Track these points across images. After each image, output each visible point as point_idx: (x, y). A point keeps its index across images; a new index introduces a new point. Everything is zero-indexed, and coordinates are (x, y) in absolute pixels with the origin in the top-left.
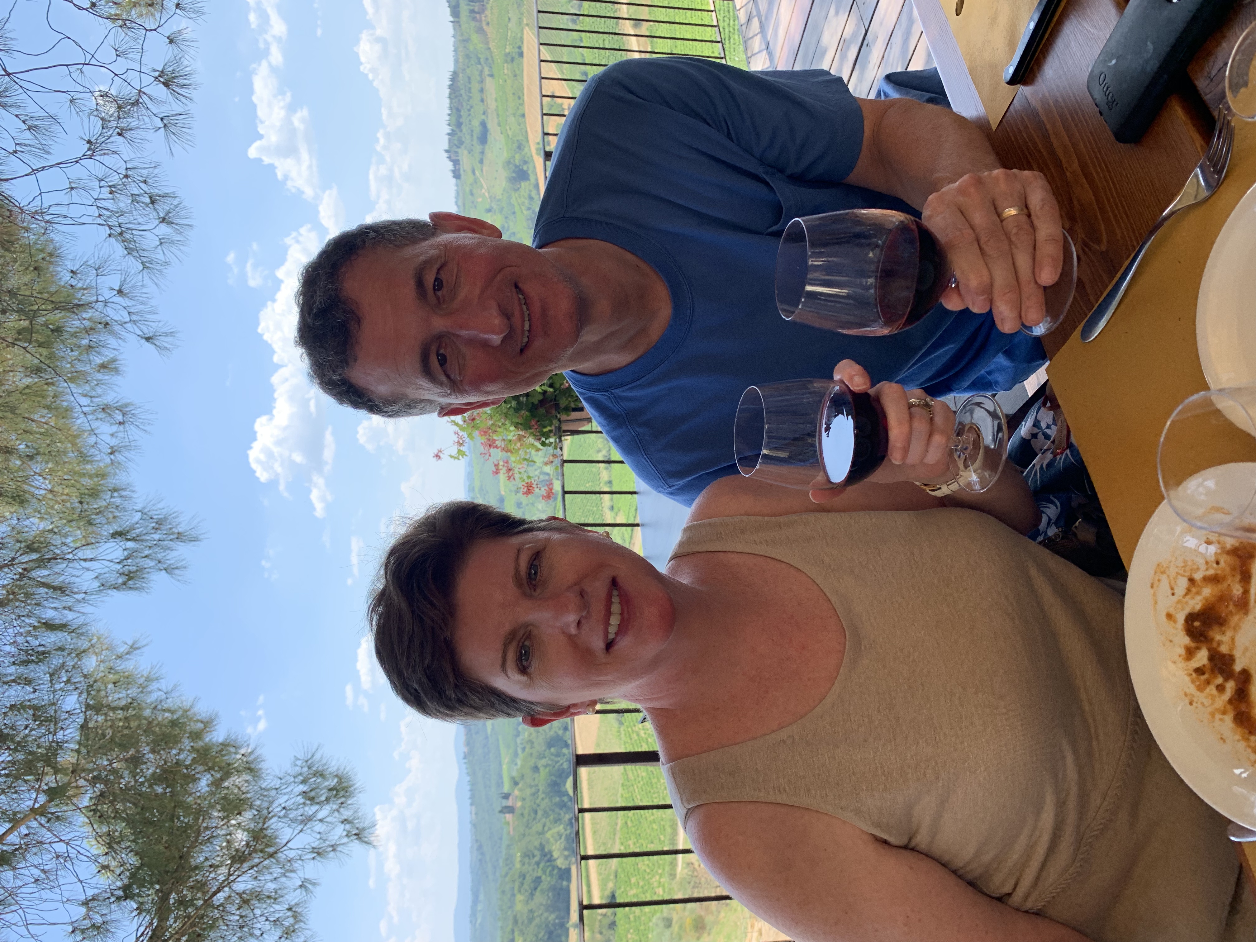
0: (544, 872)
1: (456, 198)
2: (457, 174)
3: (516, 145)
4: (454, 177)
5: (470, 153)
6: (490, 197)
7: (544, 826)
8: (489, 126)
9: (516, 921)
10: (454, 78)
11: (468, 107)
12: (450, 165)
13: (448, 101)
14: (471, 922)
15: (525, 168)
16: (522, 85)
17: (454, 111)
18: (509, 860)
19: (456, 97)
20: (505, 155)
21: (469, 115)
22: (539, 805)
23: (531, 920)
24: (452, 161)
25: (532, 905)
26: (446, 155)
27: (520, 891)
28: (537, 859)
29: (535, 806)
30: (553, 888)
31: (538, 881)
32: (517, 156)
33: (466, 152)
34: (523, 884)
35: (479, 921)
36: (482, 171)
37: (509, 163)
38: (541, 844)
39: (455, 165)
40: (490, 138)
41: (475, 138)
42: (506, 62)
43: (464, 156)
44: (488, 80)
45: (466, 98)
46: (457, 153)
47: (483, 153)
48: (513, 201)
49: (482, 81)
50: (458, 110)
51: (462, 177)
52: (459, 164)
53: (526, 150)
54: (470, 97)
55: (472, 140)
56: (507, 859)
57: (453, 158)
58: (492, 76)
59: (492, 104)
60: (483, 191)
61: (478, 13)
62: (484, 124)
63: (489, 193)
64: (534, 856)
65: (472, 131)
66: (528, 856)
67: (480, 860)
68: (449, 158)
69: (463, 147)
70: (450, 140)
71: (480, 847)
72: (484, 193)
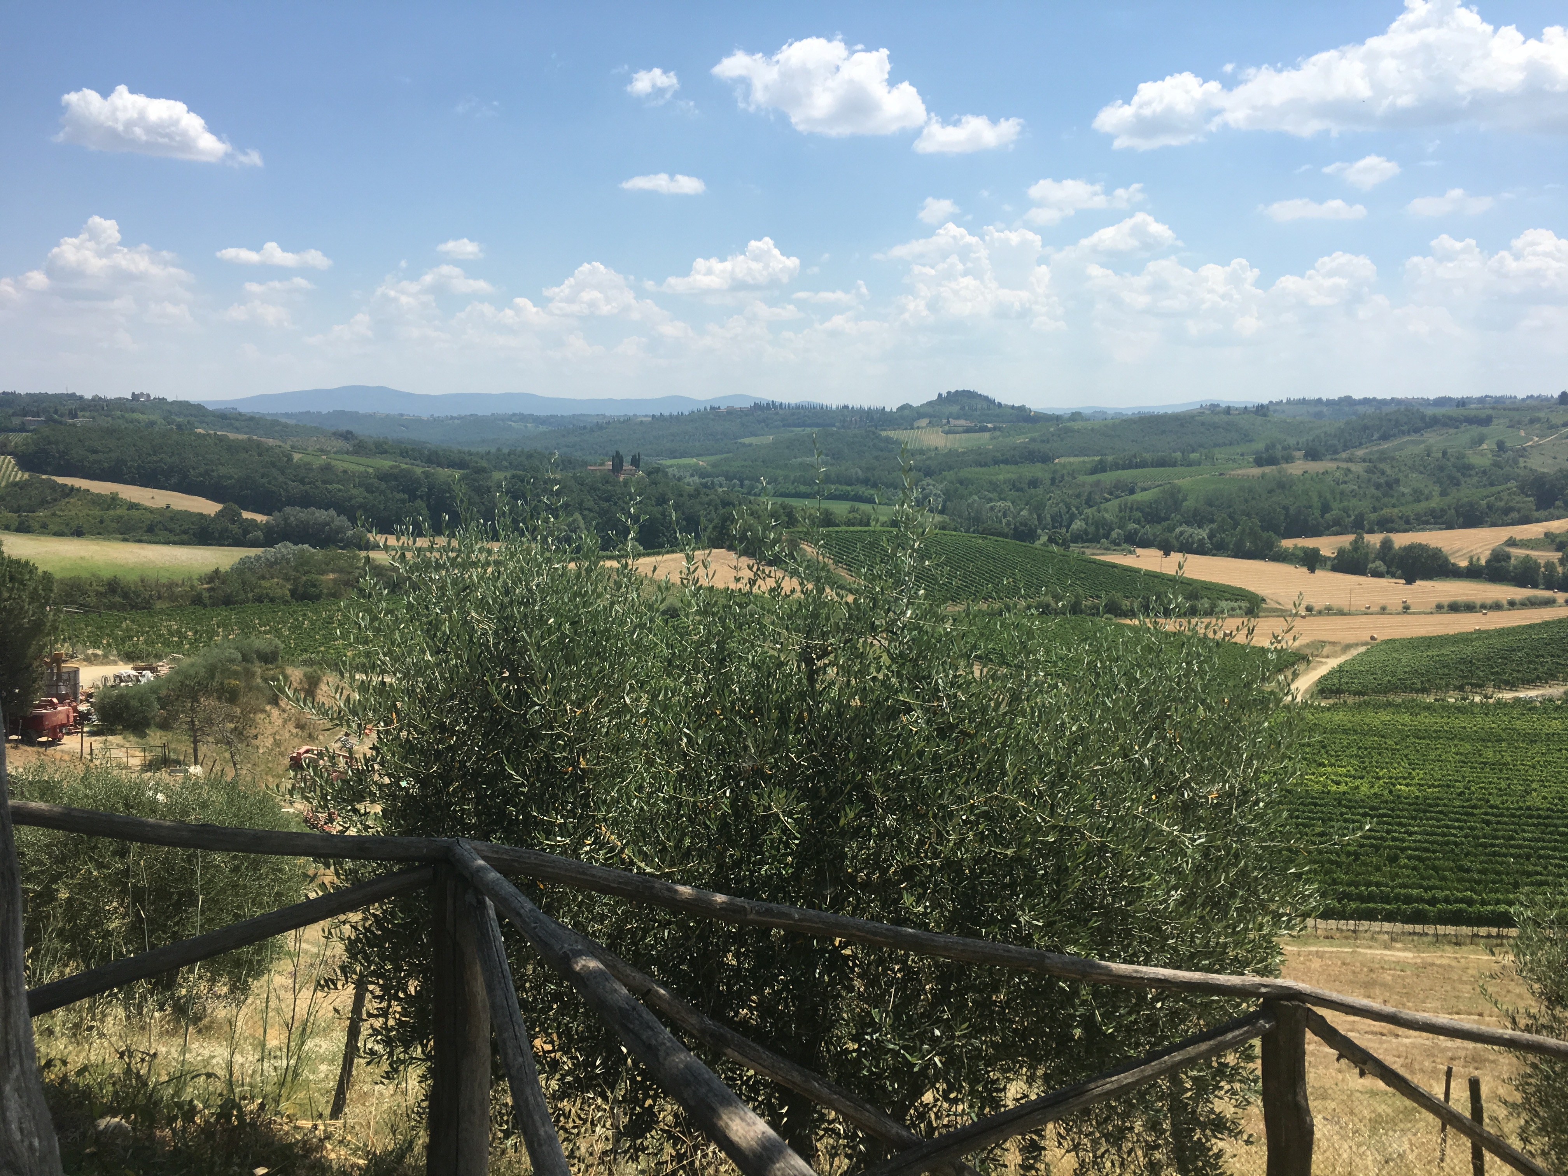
6: (1524, 449)
14: (514, 415)
35: (512, 424)
60: (1536, 439)
63: (1531, 446)
72: (1532, 440)
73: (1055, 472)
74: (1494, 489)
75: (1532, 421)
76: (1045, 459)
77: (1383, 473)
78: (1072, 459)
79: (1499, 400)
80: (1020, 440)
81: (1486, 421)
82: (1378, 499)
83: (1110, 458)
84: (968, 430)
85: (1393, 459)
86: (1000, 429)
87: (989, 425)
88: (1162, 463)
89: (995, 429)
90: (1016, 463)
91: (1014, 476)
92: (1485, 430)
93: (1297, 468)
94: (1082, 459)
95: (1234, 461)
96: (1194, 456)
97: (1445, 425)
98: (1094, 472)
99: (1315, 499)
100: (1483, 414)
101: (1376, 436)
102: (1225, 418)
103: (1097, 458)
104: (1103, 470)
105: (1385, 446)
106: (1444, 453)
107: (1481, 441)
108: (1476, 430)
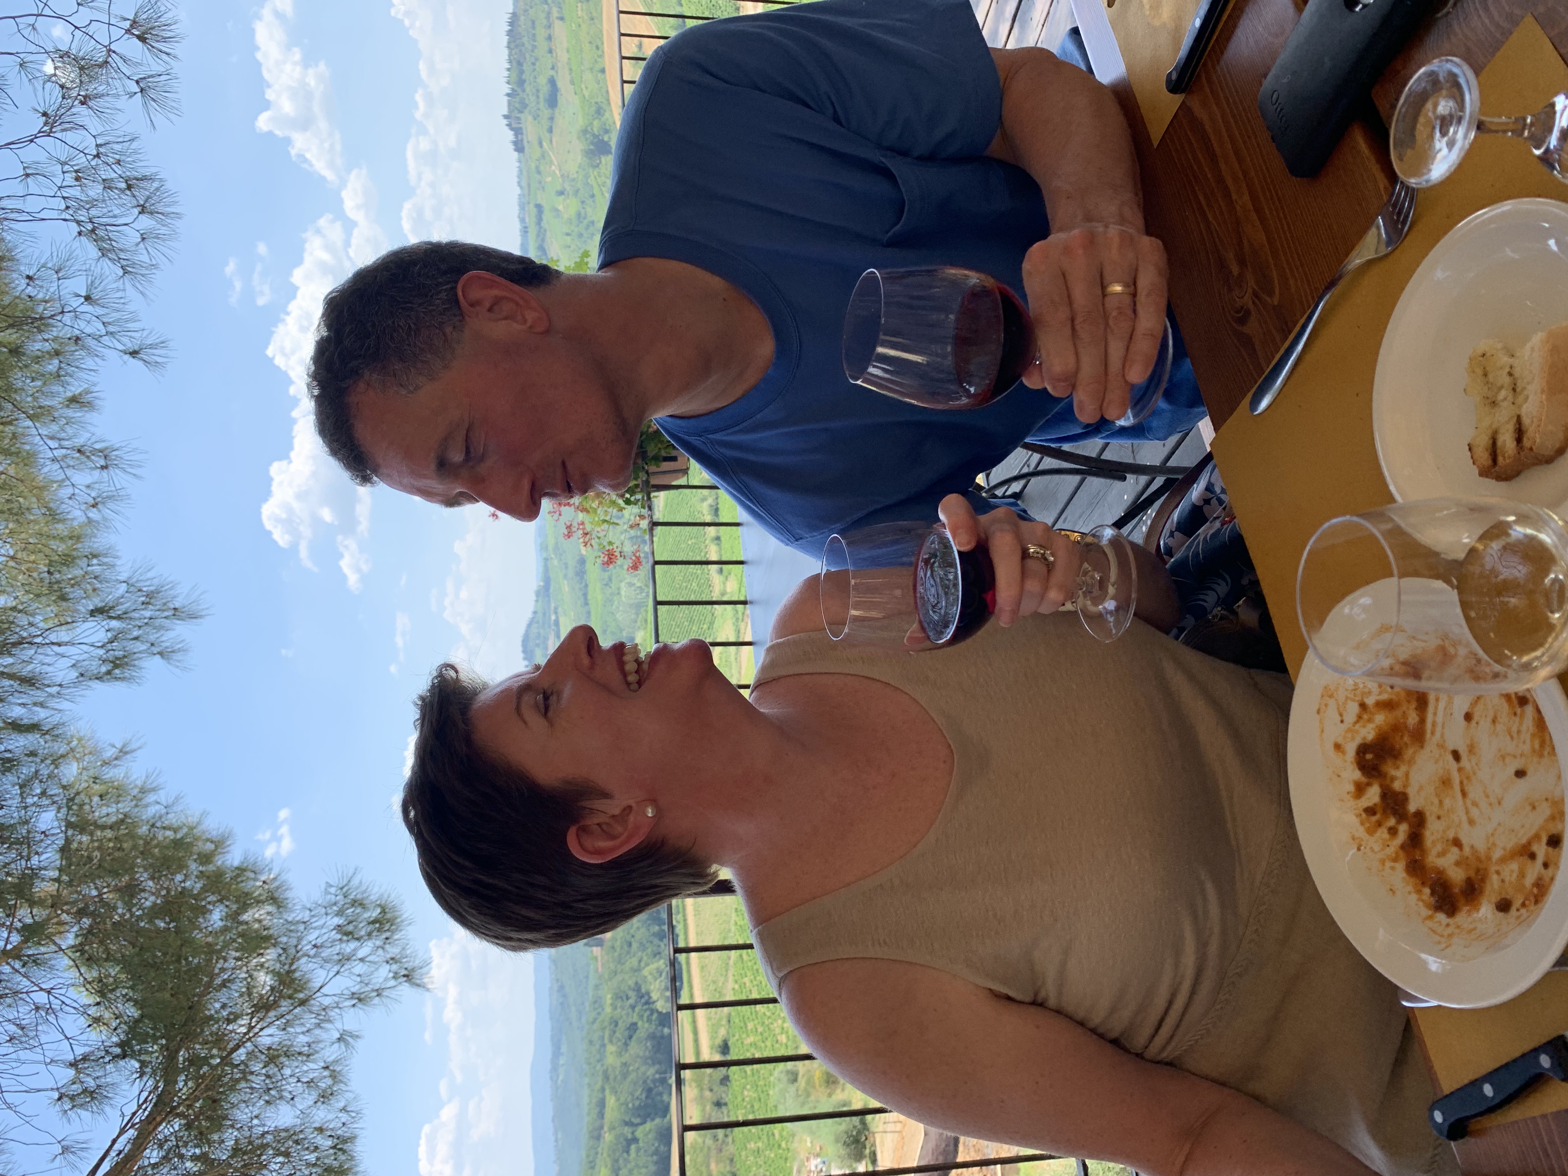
0: (641, 1017)
1: (518, 177)
2: (519, 147)
3: (593, 109)
4: (516, 150)
5: (535, 119)
6: (562, 176)
7: (640, 961)
8: (560, 84)
9: (606, 1077)
10: (514, 21)
11: (533, 60)
12: (510, 135)
13: (506, 52)
14: (551, 1078)
15: (606, 138)
16: (601, 31)
17: (514, 64)
18: (597, 1002)
19: (517, 46)
20: (581, 122)
21: (534, 70)
22: (633, 936)
23: (625, 1075)
24: (512, 129)
25: (626, 1057)
26: (505, 122)
27: (611, 1041)
28: (631, 1001)
29: (628, 938)
30: (652, 1037)
31: (633, 1027)
32: (596, 123)
33: (530, 118)
34: (614, 1032)
35: (561, 1078)
36: (551, 141)
37: (585, 132)
38: (636, 983)
39: (516, 135)
40: (561, 100)
41: (542, 100)
43: (528, 122)
44: (557, 24)
45: (530, 48)
46: (518, 118)
47: (552, 119)
48: (591, 181)
49: (549, 26)
50: (520, 64)
51: (526, 150)
52: (522, 134)
53: (607, 115)
54: (535, 47)
55: (538, 103)
56: (595, 1002)
57: (514, 125)
58: (562, 19)
59: (563, 56)
60: (553, 168)
62: (552, 82)
63: (560, 170)
64: (628, 999)
65: (538, 91)
66: (621, 998)
67: (562, 1004)
68: (509, 125)
69: (526, 111)
70: (509, 104)
71: (561, 988)
72: (554, 171)
74: (596, 191)
75: (539, 172)
79: (522, 207)
80: (566, 588)
81: (539, 207)
86: (556, 609)
87: (553, 617)
89: (556, 613)
90: (586, 586)
92: (547, 206)
97: (543, 240)
100: (534, 211)
106: (568, 234)
107: (557, 210)
108: (547, 215)
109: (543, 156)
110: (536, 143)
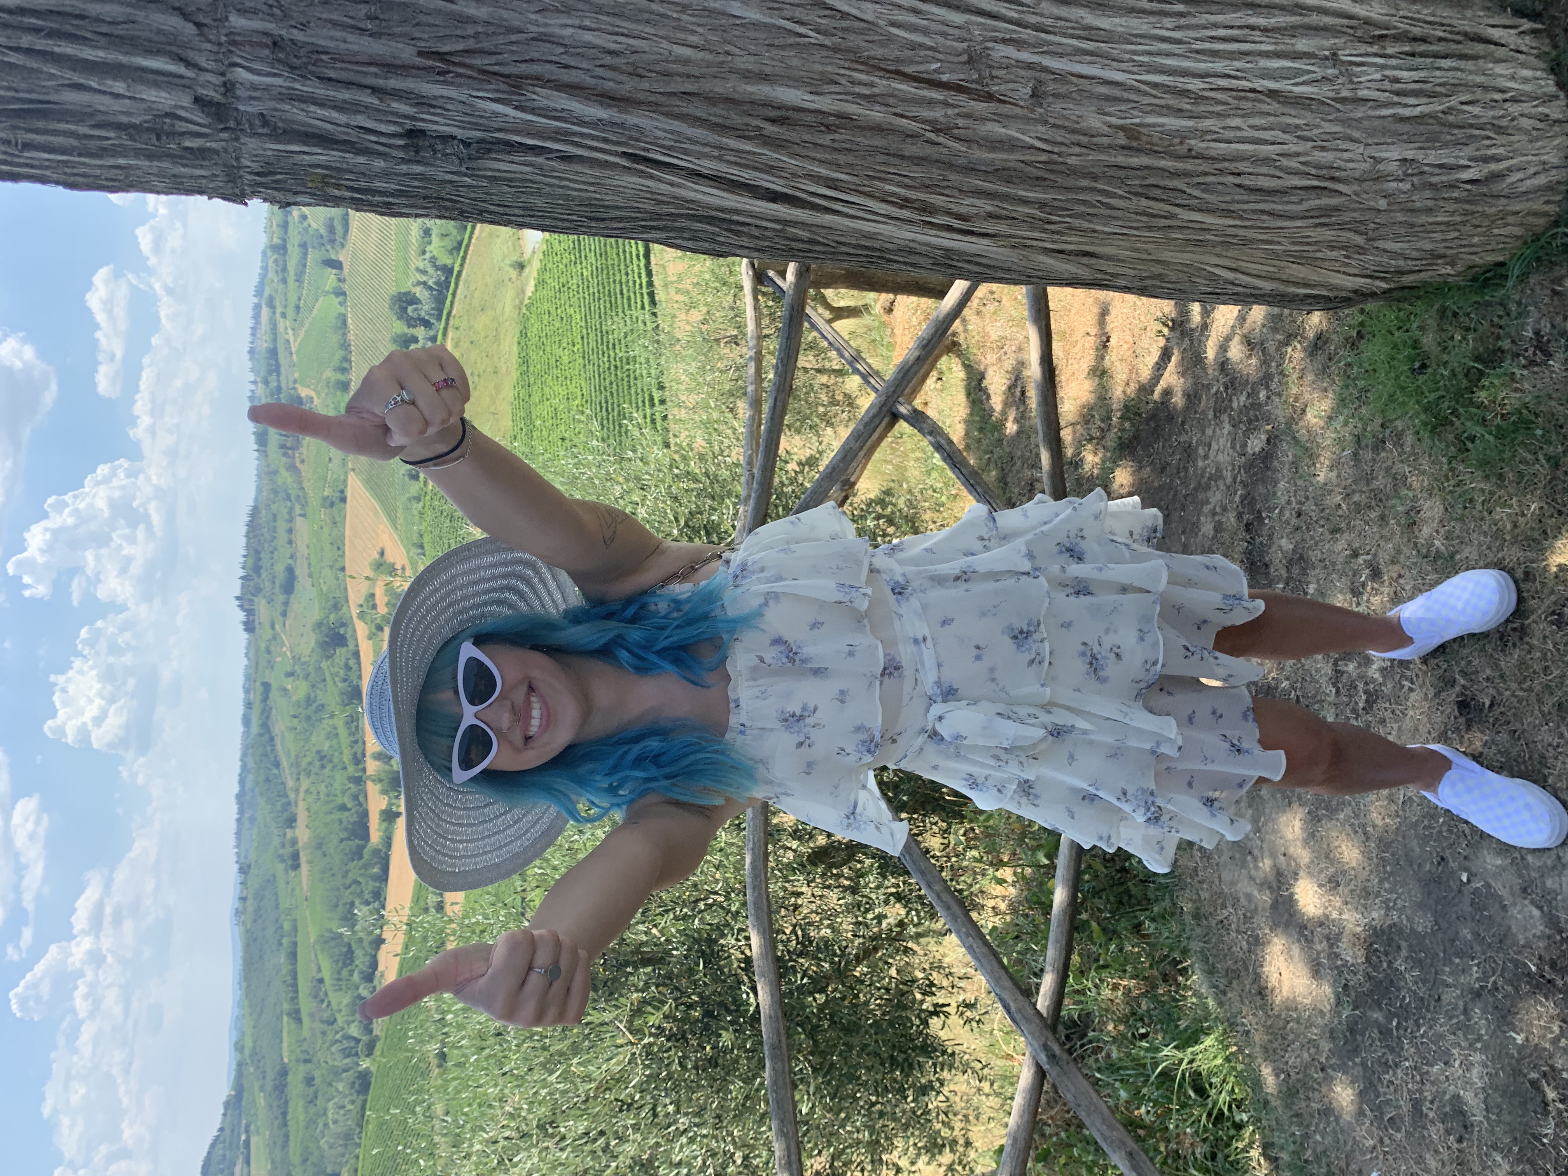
1: (247, 651)
2: (249, 626)
3: (331, 603)
4: (246, 630)
5: (269, 603)
6: (293, 658)
8: (297, 572)
10: (255, 513)
11: (271, 549)
12: (241, 616)
15: (342, 631)
16: (343, 535)
17: (252, 552)
19: (255, 536)
20: (316, 615)
21: (272, 558)
24: (244, 610)
26: (237, 603)
32: (332, 617)
33: (264, 602)
36: (284, 624)
37: (320, 624)
39: (248, 616)
40: (298, 587)
41: (277, 586)
42: (324, 506)
43: (261, 606)
44: (299, 519)
45: (269, 538)
46: (251, 601)
47: (286, 604)
48: (324, 665)
49: (291, 520)
50: (257, 552)
51: (257, 631)
52: (254, 615)
53: (345, 609)
54: (274, 538)
55: (273, 588)
57: (246, 607)
58: (304, 516)
59: (303, 550)
60: (284, 649)
61: (291, 448)
62: (290, 570)
63: (291, 652)
65: (274, 577)
68: (241, 606)
69: (261, 595)
70: (243, 586)
72: (285, 653)
73: (298, 1061)
74: (328, 677)
75: (269, 652)
76: (284, 1072)
77: (310, 764)
78: (285, 1045)
79: (248, 678)
80: (261, 1102)
81: (267, 686)
82: (334, 767)
83: (286, 1006)
84: (248, 1162)
85: (297, 756)
86: (248, 1126)
87: (243, 1137)
88: (293, 956)
89: (247, 1131)
90: (286, 1102)
91: (301, 1103)
92: (274, 686)
93: (302, 833)
94: (285, 1034)
95: (293, 890)
96: (287, 926)
97: (268, 717)
98: (299, 1020)
99: (333, 817)
100: (260, 689)
101: (275, 771)
102: (250, 901)
103: (285, 1018)
104: (298, 1011)
105: (285, 763)
106: (295, 717)
107: (285, 690)
108: (274, 694)
109: (275, 638)
110: (267, 626)
